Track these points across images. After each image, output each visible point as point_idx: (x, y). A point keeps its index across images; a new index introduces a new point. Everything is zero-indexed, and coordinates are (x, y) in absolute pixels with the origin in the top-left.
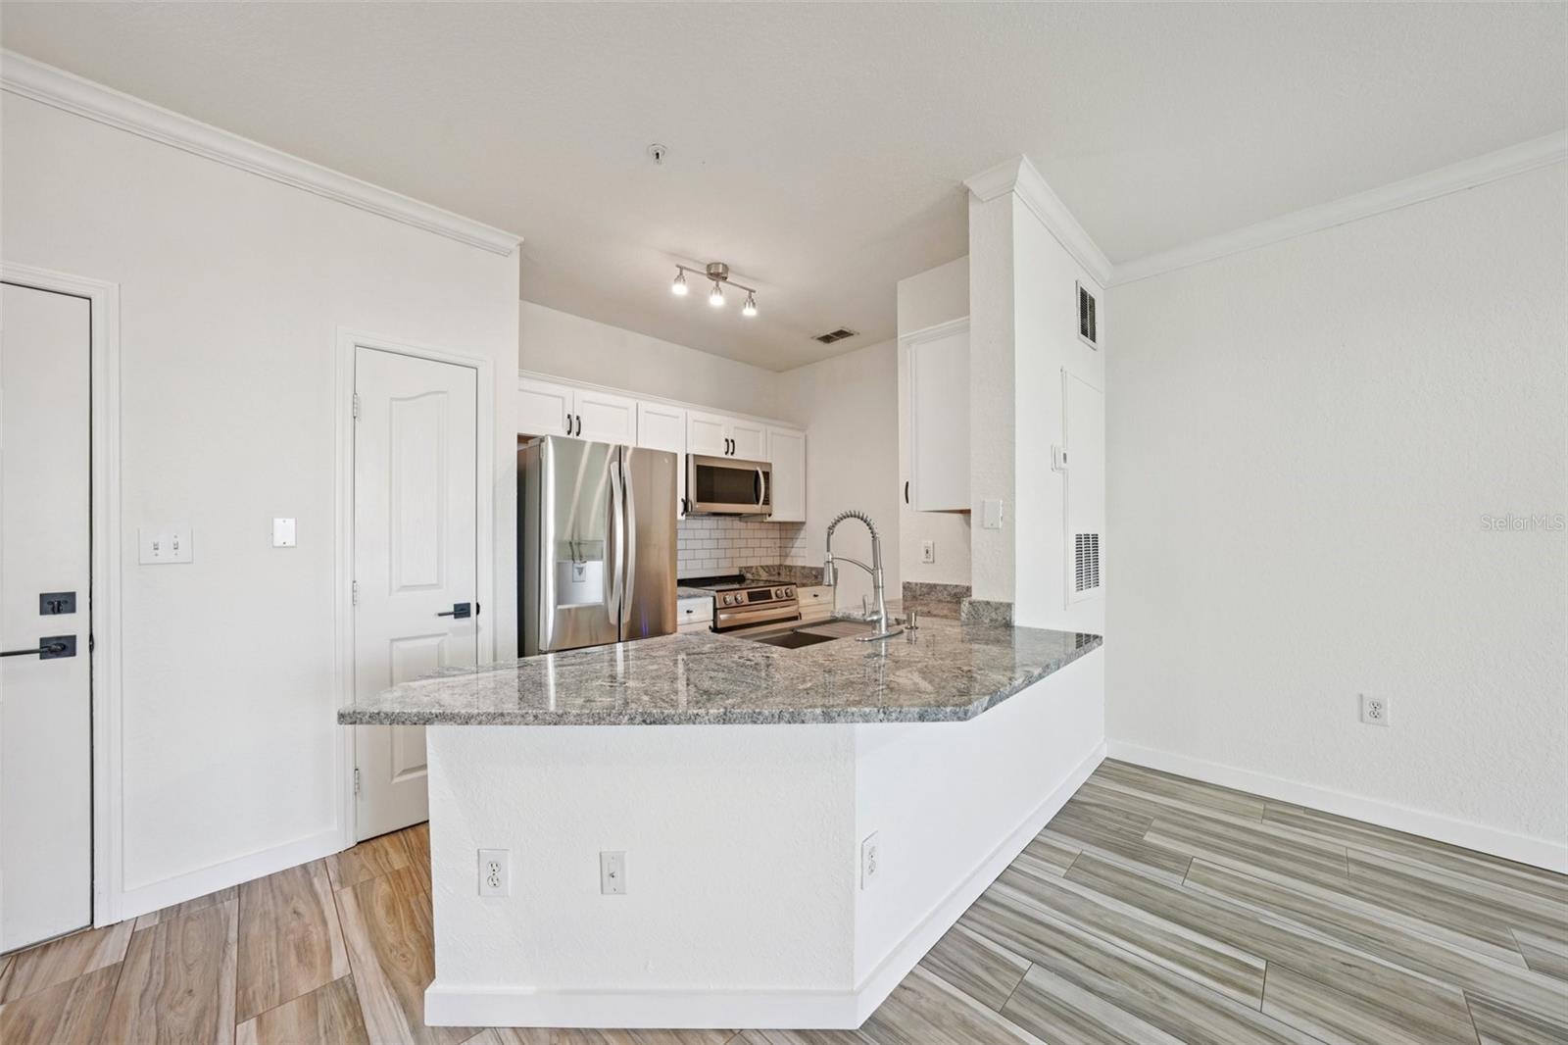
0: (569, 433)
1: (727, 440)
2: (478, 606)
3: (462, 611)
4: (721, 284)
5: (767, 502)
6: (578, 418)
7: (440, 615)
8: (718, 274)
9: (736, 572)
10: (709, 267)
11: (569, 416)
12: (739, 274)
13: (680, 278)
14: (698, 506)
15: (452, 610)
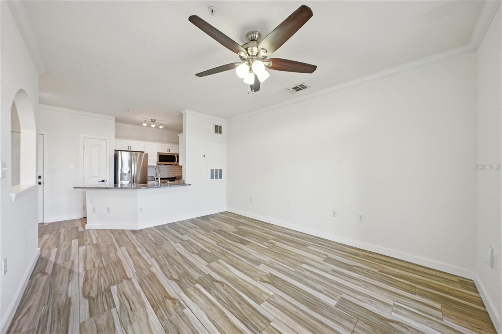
0: (129, 149)
1: (168, 149)
2: (106, 180)
3: (103, 181)
4: (154, 123)
5: (178, 161)
6: (131, 146)
7: (99, 181)
8: (153, 121)
9: (174, 177)
10: (151, 120)
11: (129, 146)
12: (158, 120)
13: (145, 123)
14: (159, 163)
15: (101, 181)
